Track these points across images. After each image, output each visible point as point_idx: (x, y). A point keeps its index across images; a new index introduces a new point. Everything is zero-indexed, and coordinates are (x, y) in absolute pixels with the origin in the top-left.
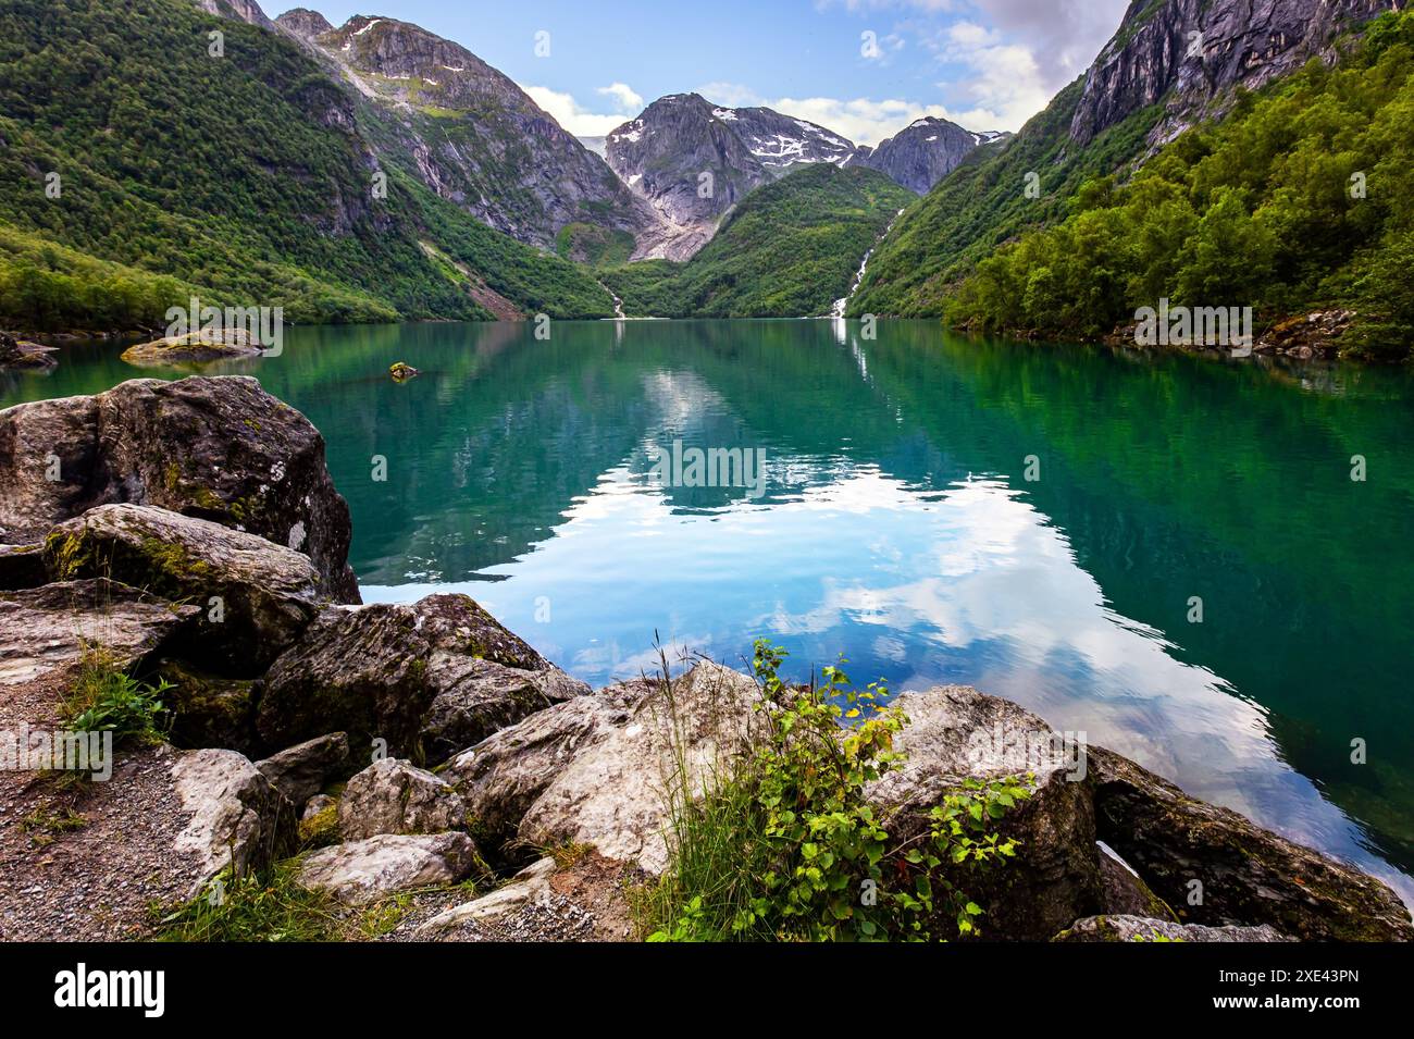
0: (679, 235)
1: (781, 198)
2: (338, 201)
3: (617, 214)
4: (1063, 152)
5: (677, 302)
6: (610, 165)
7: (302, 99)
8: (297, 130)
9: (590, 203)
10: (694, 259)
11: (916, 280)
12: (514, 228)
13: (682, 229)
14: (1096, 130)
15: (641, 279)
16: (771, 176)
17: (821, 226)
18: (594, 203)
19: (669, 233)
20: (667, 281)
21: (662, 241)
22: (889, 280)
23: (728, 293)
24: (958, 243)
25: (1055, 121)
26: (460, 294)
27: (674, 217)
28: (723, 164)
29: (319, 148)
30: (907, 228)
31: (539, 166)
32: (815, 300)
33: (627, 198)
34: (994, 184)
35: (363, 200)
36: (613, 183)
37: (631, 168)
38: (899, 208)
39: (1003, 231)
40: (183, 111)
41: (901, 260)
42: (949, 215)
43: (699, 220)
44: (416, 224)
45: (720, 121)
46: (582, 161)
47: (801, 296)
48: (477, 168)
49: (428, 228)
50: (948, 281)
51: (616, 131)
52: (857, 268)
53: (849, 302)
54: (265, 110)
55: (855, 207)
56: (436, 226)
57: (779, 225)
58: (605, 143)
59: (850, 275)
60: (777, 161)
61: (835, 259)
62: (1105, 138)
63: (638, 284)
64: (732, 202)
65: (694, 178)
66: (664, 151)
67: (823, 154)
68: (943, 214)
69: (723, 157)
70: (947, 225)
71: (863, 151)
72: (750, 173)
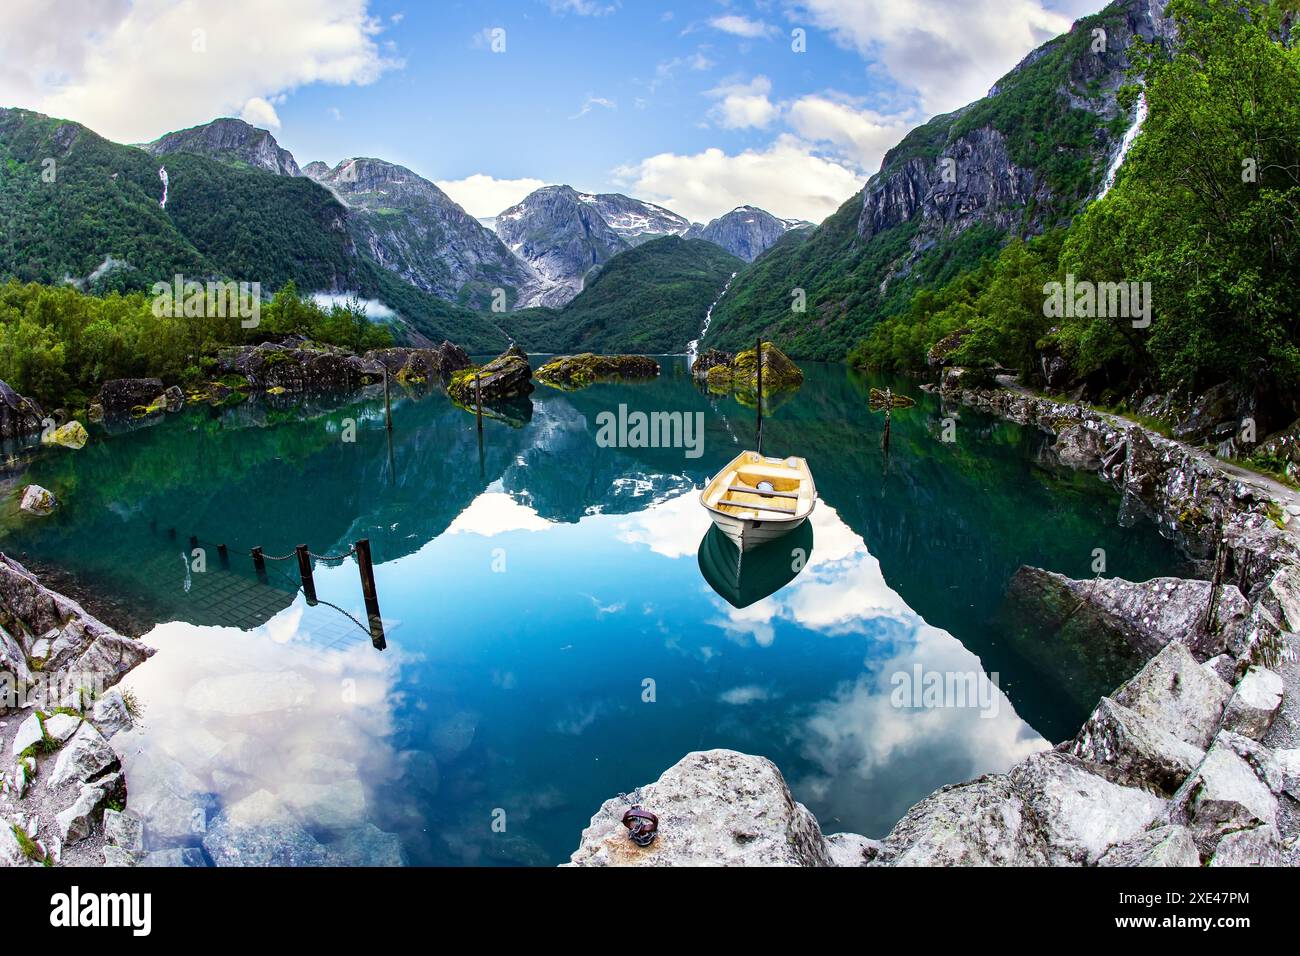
0: (552, 288)
1: (639, 261)
2: (334, 278)
3: (504, 273)
4: (854, 244)
5: (558, 340)
6: (499, 237)
7: (320, 215)
8: (317, 235)
9: (484, 266)
10: (568, 307)
11: (758, 328)
12: (429, 287)
13: (554, 284)
14: (875, 232)
15: (528, 323)
16: (627, 243)
17: (674, 282)
18: (488, 265)
19: (544, 287)
20: (548, 324)
21: (538, 293)
22: (735, 327)
23: (599, 334)
25: (845, 222)
26: (402, 338)
27: (547, 275)
28: (588, 235)
29: (327, 245)
30: (743, 288)
31: (449, 242)
32: (673, 340)
33: (512, 261)
34: (807, 261)
35: (347, 276)
36: (501, 250)
37: (515, 239)
38: (733, 272)
40: (266, 234)
41: (742, 312)
42: (776, 281)
43: (567, 276)
44: (374, 289)
45: (586, 204)
46: (480, 236)
47: (660, 337)
48: (407, 246)
49: (381, 292)
50: (783, 330)
51: (504, 213)
52: (704, 317)
53: (699, 344)
54: (302, 226)
55: (698, 269)
56: (385, 290)
57: (639, 281)
58: (495, 222)
59: (699, 322)
60: (628, 232)
61: (687, 309)
62: (882, 238)
63: (526, 327)
64: (594, 262)
65: (565, 245)
66: (541, 226)
67: (665, 228)
68: (771, 279)
69: (588, 229)
70: (776, 288)
71: (696, 227)
72: (609, 241)
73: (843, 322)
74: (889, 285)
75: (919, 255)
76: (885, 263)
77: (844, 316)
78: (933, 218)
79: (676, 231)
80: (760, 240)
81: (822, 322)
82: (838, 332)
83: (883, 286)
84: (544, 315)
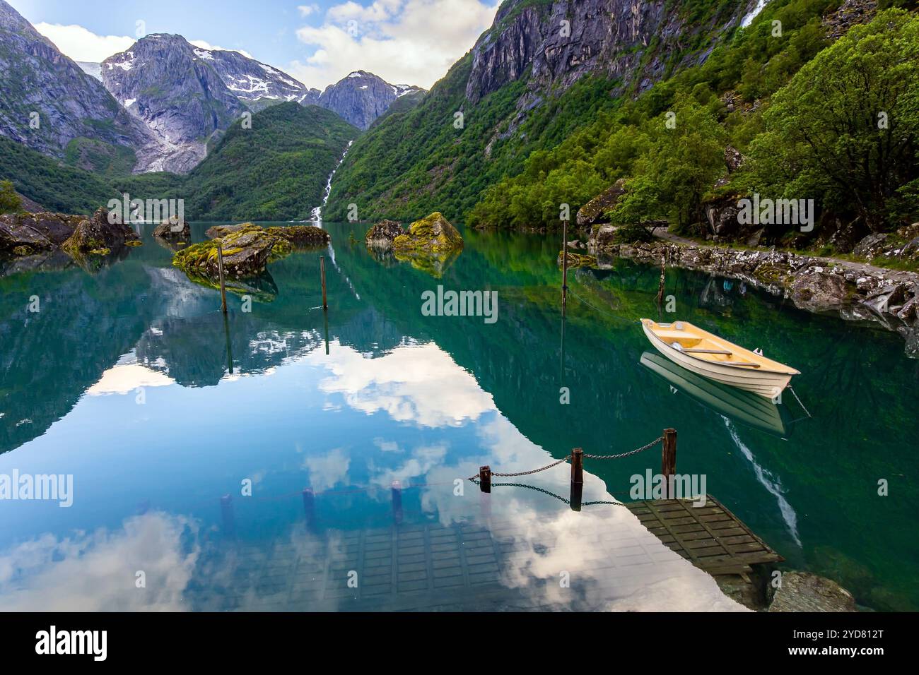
0: (174, 152)
1: (261, 127)
3: (119, 132)
4: (462, 106)
6: (108, 88)
9: (92, 120)
10: (193, 173)
11: (374, 194)
13: (176, 148)
14: (482, 94)
15: (152, 188)
16: (247, 108)
17: (295, 151)
18: (97, 121)
19: (165, 150)
21: (159, 157)
23: (228, 201)
24: (398, 169)
25: (454, 85)
28: (206, 96)
30: (360, 156)
32: (298, 208)
33: (125, 118)
34: (417, 127)
36: (113, 106)
37: (127, 93)
38: (349, 140)
39: (430, 162)
41: (360, 180)
42: (389, 148)
43: (190, 140)
45: (201, 60)
46: (84, 84)
47: (287, 204)
51: (109, 60)
52: (325, 185)
53: (323, 210)
55: (317, 137)
57: (263, 149)
58: (100, 69)
59: (321, 189)
60: (248, 95)
61: (309, 177)
62: (489, 100)
63: (150, 192)
64: (216, 127)
65: (183, 105)
66: (154, 81)
67: (284, 93)
68: (386, 147)
69: (206, 90)
70: (389, 155)
71: (314, 93)
72: (229, 105)
73: (451, 185)
74: (494, 147)
75: (524, 115)
76: (491, 125)
77: (452, 180)
78: (542, 73)
79: (294, 96)
80: (373, 106)
81: (433, 186)
82: (447, 194)
83: (488, 149)
84: (169, 181)
